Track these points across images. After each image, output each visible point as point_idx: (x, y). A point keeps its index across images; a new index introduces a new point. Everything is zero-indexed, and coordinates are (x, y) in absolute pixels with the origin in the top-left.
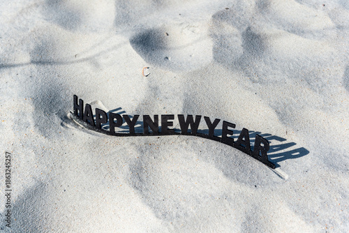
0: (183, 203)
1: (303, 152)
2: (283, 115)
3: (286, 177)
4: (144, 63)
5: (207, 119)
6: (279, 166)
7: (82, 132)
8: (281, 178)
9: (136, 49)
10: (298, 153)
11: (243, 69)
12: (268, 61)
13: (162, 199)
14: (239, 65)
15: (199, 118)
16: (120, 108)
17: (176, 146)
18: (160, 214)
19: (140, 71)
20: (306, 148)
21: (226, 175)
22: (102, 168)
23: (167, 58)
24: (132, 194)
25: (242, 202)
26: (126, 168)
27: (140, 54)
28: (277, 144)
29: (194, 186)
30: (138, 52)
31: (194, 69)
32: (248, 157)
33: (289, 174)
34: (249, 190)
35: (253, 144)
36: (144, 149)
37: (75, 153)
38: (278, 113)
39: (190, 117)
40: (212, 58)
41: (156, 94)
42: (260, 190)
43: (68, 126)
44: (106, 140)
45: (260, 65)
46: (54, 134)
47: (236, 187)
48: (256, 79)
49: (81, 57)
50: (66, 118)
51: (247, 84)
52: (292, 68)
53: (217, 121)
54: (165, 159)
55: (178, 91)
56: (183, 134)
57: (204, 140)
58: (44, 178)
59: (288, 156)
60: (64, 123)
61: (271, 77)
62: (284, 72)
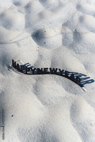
0: (51, 99)
1: (92, 81)
2: (86, 67)
3: (86, 91)
4: (37, 45)
5: (60, 70)
6: (84, 86)
7: (16, 73)
8: (84, 91)
9: (33, 39)
10: (91, 81)
11: (73, 48)
12: (82, 44)
13: (44, 98)
14: (72, 46)
15: (57, 69)
16: (29, 63)
17: (49, 78)
18: (44, 103)
19: (35, 48)
20: (94, 79)
21: (66, 90)
22: (23, 86)
23: (45, 43)
24: (34, 96)
25: (71, 99)
26: (32, 86)
27: (35, 41)
28: (84, 77)
29: (55, 94)
30: (34, 40)
31: (55, 48)
32: (74, 83)
33: (87, 89)
34: (73, 95)
35: (75, 77)
36: (38, 79)
37: (14, 81)
38: (85, 66)
39: (54, 69)
40: (62, 44)
41: (41, 58)
42: (77, 95)
43: (11, 70)
44: (24, 76)
45: (79, 46)
46: (6, 74)
47: (69, 95)
48: (78, 52)
49: (13, 41)
50: (9, 67)
51: (74, 54)
52: (91, 48)
53: (63, 70)
54: (45, 83)
55: (49, 57)
56: (51, 74)
57: (59, 76)
58: (3, 90)
59: (87, 82)
60: (9, 69)
61: (83, 51)
62: (88, 49)
